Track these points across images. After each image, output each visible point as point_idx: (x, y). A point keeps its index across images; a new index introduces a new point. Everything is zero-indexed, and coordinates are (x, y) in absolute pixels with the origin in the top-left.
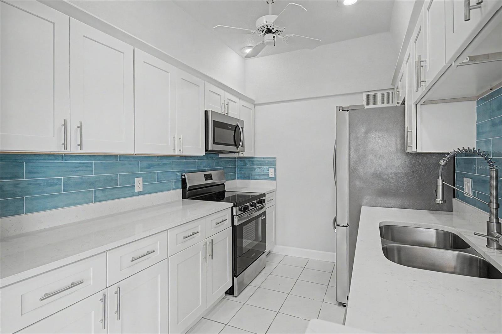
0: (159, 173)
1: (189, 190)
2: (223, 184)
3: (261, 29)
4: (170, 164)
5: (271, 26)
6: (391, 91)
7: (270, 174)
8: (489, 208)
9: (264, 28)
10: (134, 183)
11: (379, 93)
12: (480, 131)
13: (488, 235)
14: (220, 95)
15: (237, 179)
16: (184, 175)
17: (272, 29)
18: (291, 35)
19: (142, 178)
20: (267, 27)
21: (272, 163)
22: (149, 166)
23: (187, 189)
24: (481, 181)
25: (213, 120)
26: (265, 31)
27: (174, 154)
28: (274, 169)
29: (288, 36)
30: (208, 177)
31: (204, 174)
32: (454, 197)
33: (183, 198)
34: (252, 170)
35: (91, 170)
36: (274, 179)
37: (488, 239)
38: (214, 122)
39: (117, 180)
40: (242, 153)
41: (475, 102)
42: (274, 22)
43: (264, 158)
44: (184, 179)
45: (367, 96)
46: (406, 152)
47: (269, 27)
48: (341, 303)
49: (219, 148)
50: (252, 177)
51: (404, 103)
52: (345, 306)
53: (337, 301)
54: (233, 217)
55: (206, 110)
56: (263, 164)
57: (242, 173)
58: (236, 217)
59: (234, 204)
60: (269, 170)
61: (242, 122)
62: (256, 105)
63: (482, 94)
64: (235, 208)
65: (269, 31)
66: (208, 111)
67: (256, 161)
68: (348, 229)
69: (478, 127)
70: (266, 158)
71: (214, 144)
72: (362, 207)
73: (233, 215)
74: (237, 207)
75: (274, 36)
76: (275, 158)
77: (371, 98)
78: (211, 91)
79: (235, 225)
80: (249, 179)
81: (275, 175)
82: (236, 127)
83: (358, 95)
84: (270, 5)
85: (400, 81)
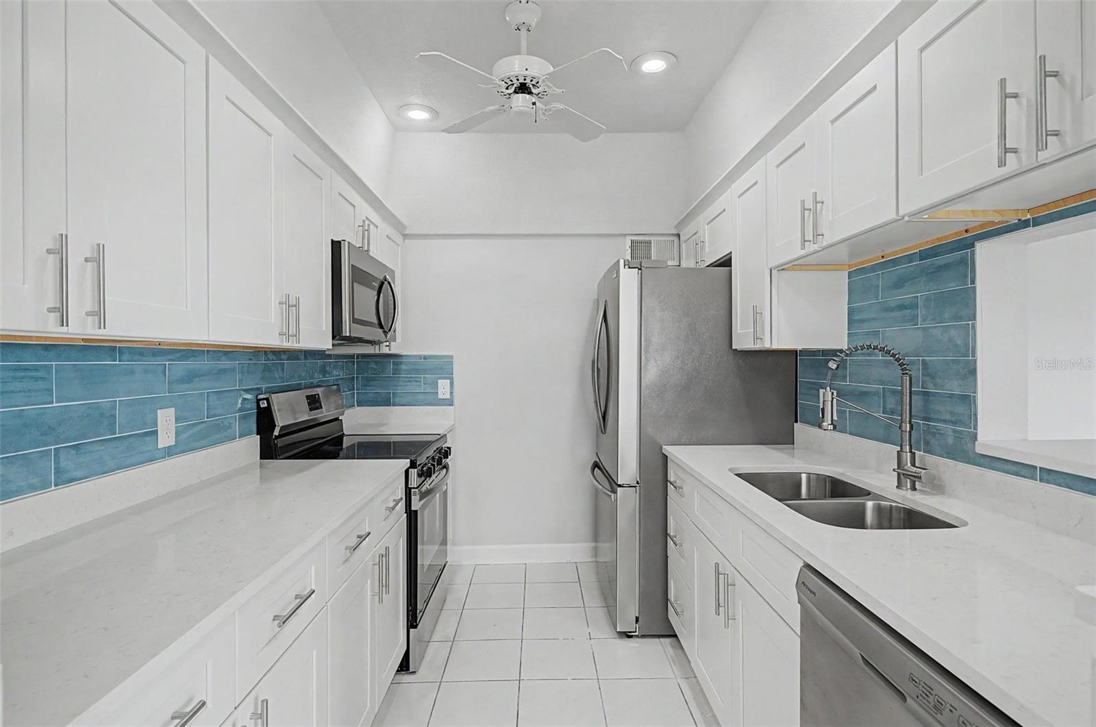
0: (211, 395)
1: (280, 436)
2: (337, 419)
3: (508, 81)
4: (233, 370)
5: (532, 81)
6: (671, 239)
7: (439, 393)
8: (900, 431)
9: (518, 80)
10: (156, 424)
11: (652, 239)
12: (856, 316)
13: (898, 468)
14: (354, 207)
15: (358, 406)
16: (267, 399)
17: (531, 86)
18: (562, 107)
19: (173, 409)
20: (525, 80)
21: (443, 367)
22: (189, 378)
23: (276, 433)
24: (857, 393)
25: (352, 265)
26: (515, 85)
28: (449, 381)
29: (555, 107)
30: (314, 403)
31: (307, 396)
32: (796, 421)
33: (261, 459)
34: (397, 384)
35: (47, 390)
36: (450, 403)
37: (899, 474)
38: (354, 269)
39: (114, 416)
40: (388, 344)
41: (846, 273)
42: (547, 75)
43: (425, 358)
44: (265, 408)
45: (632, 242)
46: (733, 348)
47: (528, 81)
48: (625, 633)
49: (360, 331)
50: (397, 400)
51: (726, 262)
52: (631, 637)
53: (618, 630)
54: (408, 492)
55: (335, 239)
56: (425, 371)
57: (371, 391)
58: (417, 490)
59: (411, 461)
60: (437, 382)
61: (392, 272)
62: (405, 236)
63: (863, 263)
64: (412, 470)
65: (523, 88)
66: (339, 242)
67: (406, 365)
68: (638, 491)
69: (851, 312)
70: (430, 357)
71: (353, 322)
72: (664, 447)
73: (410, 486)
74: (416, 468)
75: (534, 101)
76: (452, 357)
77: (640, 255)
78: (340, 194)
79: (413, 509)
80: (387, 402)
81: (452, 394)
82: (382, 285)
83: (617, 238)
84: (524, 33)
85: (708, 224)
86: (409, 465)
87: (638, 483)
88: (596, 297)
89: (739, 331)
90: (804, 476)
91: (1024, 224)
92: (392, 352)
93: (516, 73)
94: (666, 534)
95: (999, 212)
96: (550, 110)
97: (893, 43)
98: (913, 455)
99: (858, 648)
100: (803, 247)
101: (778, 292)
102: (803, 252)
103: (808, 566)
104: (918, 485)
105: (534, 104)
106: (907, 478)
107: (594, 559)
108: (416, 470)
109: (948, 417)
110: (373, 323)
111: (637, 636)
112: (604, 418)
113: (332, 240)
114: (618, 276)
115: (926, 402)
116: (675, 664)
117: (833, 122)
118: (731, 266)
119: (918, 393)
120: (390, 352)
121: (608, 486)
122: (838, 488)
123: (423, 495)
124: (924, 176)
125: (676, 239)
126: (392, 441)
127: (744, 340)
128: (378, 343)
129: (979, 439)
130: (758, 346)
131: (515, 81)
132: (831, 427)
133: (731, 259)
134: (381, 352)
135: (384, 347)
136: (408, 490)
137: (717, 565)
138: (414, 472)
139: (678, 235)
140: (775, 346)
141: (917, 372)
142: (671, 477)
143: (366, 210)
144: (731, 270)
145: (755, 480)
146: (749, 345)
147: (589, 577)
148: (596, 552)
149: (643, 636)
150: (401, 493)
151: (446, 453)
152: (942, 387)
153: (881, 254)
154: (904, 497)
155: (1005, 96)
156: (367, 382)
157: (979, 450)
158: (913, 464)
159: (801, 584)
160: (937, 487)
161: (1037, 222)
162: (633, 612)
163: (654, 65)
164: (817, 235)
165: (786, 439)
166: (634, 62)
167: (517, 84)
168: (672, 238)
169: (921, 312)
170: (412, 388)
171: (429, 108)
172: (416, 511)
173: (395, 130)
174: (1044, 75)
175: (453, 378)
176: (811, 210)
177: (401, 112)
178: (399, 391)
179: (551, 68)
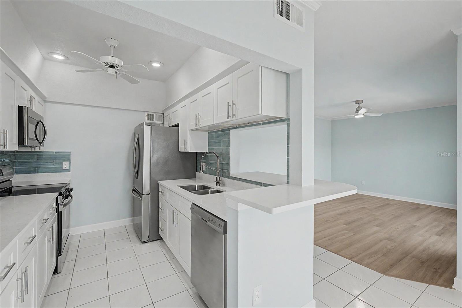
2: (10, 180)
3: (107, 63)
7: (63, 167)
8: (217, 172)
11: (154, 114)
12: (210, 144)
13: (216, 181)
14: (26, 91)
15: (16, 174)
17: (115, 67)
18: (126, 74)
21: (67, 156)
25: (29, 116)
27: (3, 149)
28: (68, 162)
29: (123, 73)
32: (196, 172)
34: (40, 164)
36: (69, 171)
40: (39, 147)
41: (208, 133)
43: (56, 152)
45: (147, 114)
46: (179, 151)
47: (114, 65)
48: (144, 241)
49: (32, 143)
50: (39, 170)
51: (177, 126)
52: (147, 242)
53: (142, 241)
54: (58, 205)
55: (20, 105)
56: (55, 158)
57: (24, 167)
58: (62, 204)
59: (59, 193)
60: (62, 163)
61: (42, 118)
62: (45, 101)
63: (211, 130)
64: (60, 197)
65: (112, 66)
66: (22, 107)
67: (45, 155)
68: (149, 196)
69: (209, 142)
70: (59, 152)
71: (29, 140)
72: (158, 181)
73: (58, 202)
74: (61, 195)
75: (116, 71)
76: (70, 152)
77: (150, 117)
78: (21, 86)
79: (60, 211)
80: (35, 172)
81: (70, 167)
82: (38, 123)
83: (142, 112)
84: (112, 48)
85: (172, 113)
86: (58, 195)
87: (149, 193)
88: (134, 132)
89: (181, 146)
90: (197, 186)
91: (237, 128)
92: (41, 150)
93: (110, 62)
94: (158, 207)
95: (233, 125)
96: (121, 74)
97: (213, 85)
98: (219, 178)
99: (200, 216)
100: (196, 126)
101: (191, 136)
102: (196, 128)
103: (193, 204)
104: (220, 185)
105: (116, 72)
106: (218, 183)
107: (132, 223)
108: (61, 196)
109: (226, 169)
110: (34, 139)
111: (149, 242)
112: (137, 173)
113: (18, 105)
114: (143, 127)
115: (222, 165)
116: (161, 246)
117: (204, 96)
118: (179, 127)
119: (221, 163)
120: (40, 150)
121: (138, 195)
122: (205, 187)
123: (64, 206)
124: (218, 116)
125: (162, 115)
126: (36, 188)
127: (182, 149)
128: (34, 147)
129: (231, 173)
130: (186, 151)
131: (109, 64)
132: (202, 172)
133: (179, 125)
134: (35, 151)
135: (37, 149)
136: (57, 204)
137: (173, 211)
138: (61, 197)
139: (163, 114)
140: (190, 151)
141: (221, 159)
142: (160, 190)
143: (31, 92)
144: (179, 128)
145: (184, 187)
146: (183, 151)
147: (131, 229)
148: (133, 221)
149: (151, 241)
150: (55, 206)
151: (71, 190)
152: (225, 162)
153: (214, 129)
154: (217, 188)
155: (229, 106)
156: (22, 163)
157: (231, 175)
158: (219, 180)
159: (192, 208)
160: (224, 185)
161: (239, 128)
162: (147, 234)
163: (156, 65)
164: (199, 124)
165: (193, 177)
166: (150, 62)
167: (110, 65)
168: (161, 114)
169: (222, 144)
170: (49, 165)
171: (64, 56)
172: (61, 212)
173: (44, 59)
174: (233, 104)
175: (70, 161)
176: (198, 117)
177: (50, 54)
178: (41, 167)
179: (122, 63)
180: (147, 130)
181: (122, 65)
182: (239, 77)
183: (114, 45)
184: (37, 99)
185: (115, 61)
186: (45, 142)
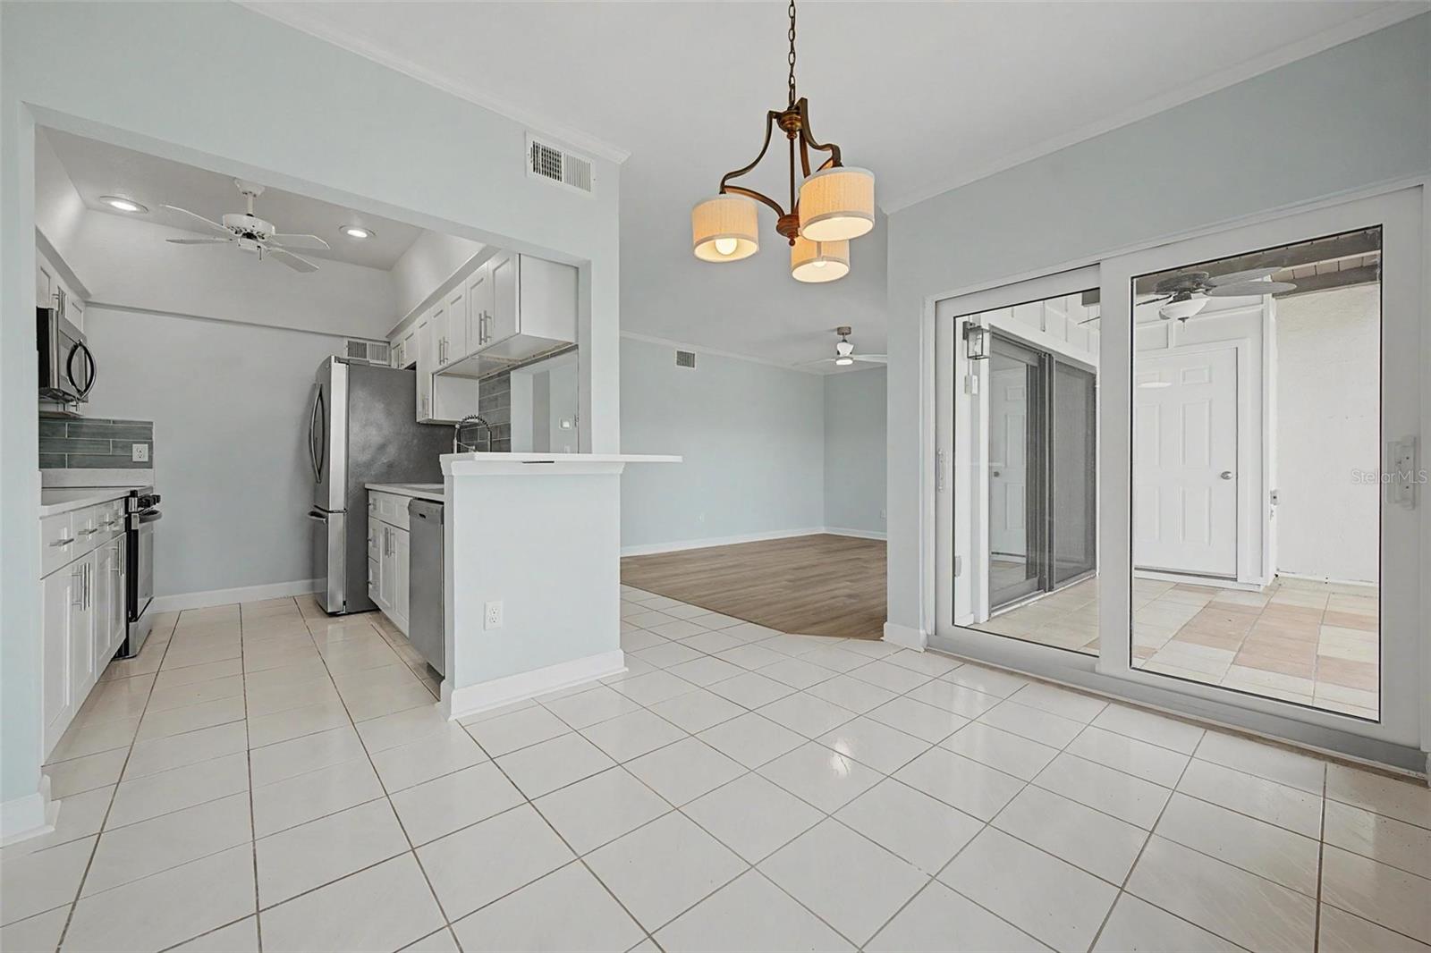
3: (238, 230)
5: (258, 233)
6: (383, 344)
7: (132, 456)
9: (246, 230)
11: (368, 343)
12: (482, 404)
14: (50, 277)
20: (252, 231)
21: (139, 432)
25: (60, 331)
26: (243, 233)
28: (147, 445)
29: (276, 250)
34: (74, 446)
36: (148, 465)
38: (61, 334)
40: (76, 403)
41: (478, 381)
43: (114, 422)
45: (351, 342)
46: (418, 420)
47: (255, 233)
48: (334, 614)
50: (74, 462)
51: (413, 367)
52: (340, 615)
53: (329, 614)
55: (40, 307)
56: (114, 435)
58: (138, 514)
60: (132, 446)
61: (85, 338)
62: (88, 304)
63: (481, 374)
64: (131, 499)
65: (250, 236)
66: (45, 310)
67: (87, 427)
68: (345, 515)
69: (480, 402)
70: (122, 422)
72: (366, 485)
73: (129, 510)
74: (137, 497)
75: (259, 245)
76: (151, 423)
77: (357, 348)
78: (42, 269)
79: (133, 528)
80: (61, 466)
81: (150, 457)
82: (76, 347)
83: (336, 339)
84: (250, 198)
85: (406, 339)
86: (129, 494)
87: (345, 508)
89: (420, 410)
91: (519, 367)
93: (246, 227)
95: (509, 361)
96: (271, 250)
97: (465, 280)
101: (436, 387)
102: (440, 367)
103: (412, 498)
105: (259, 247)
107: (311, 592)
111: (343, 614)
112: (320, 473)
113: (37, 307)
114: (330, 366)
117: (452, 303)
118: (416, 369)
119: (497, 441)
120: (76, 413)
123: (143, 520)
124: (472, 341)
125: (388, 345)
127: (422, 415)
128: (65, 402)
131: (243, 230)
133: (416, 364)
136: (127, 512)
137: (386, 530)
138: (135, 500)
139: (389, 342)
142: (370, 502)
143: (58, 281)
144: (416, 372)
146: (425, 419)
147: (306, 602)
148: (313, 586)
149: (349, 614)
151: (157, 498)
152: (503, 437)
153: (487, 373)
155: (482, 320)
161: (522, 366)
162: (340, 598)
163: (358, 234)
164: (445, 359)
166: (343, 228)
167: (246, 232)
168: (385, 344)
169: (499, 402)
170: (99, 450)
171: (137, 205)
172: (136, 531)
173: (87, 208)
174: (486, 317)
175: (152, 443)
176: (442, 345)
177: (103, 200)
178: (78, 453)
179: (273, 228)
180: (339, 373)
181: (273, 233)
182: (496, 269)
183: (255, 192)
184: (70, 296)
185: (258, 225)
186: (91, 393)
